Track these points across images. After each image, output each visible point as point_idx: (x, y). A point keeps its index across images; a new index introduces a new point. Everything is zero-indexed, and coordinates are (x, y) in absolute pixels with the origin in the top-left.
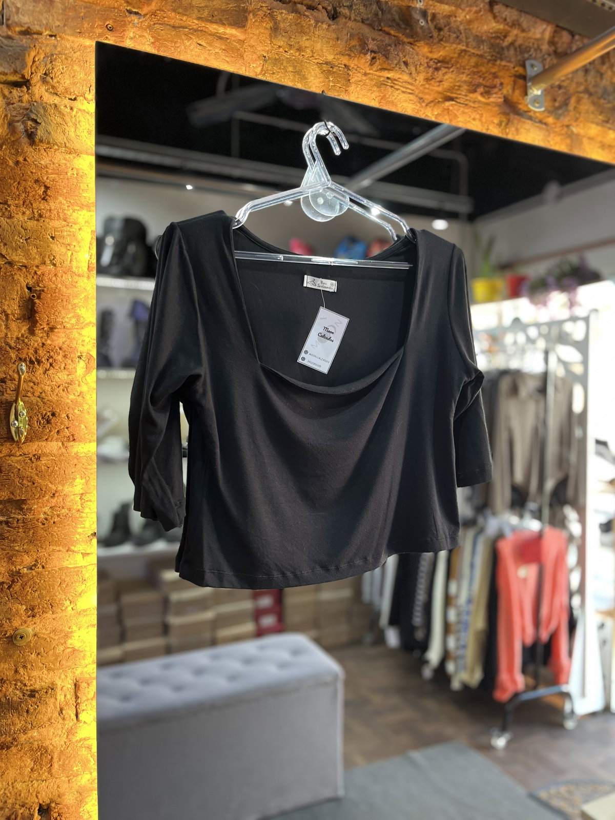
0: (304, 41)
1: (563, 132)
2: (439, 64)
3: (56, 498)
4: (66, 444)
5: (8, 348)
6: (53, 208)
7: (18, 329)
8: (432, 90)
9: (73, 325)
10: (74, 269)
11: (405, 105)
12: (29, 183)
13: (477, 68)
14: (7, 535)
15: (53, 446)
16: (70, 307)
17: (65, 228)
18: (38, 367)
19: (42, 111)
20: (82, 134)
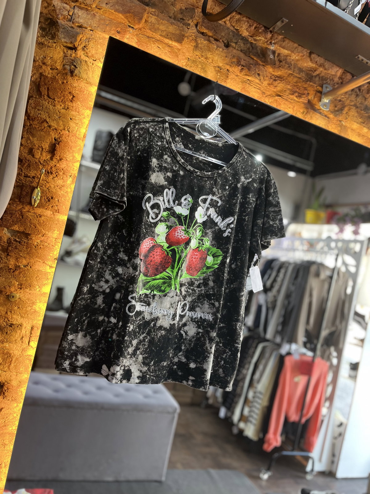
0: (209, 55)
1: (337, 123)
2: (277, 78)
3: (44, 237)
4: (54, 213)
5: (39, 163)
6: (74, 106)
7: (46, 156)
8: (271, 90)
9: (70, 160)
10: (77, 135)
11: (254, 94)
12: (66, 93)
13: (297, 83)
14: (18, 247)
15: (48, 213)
16: (71, 151)
17: (77, 116)
18: (50, 175)
19: (79, 62)
20: (95, 76)
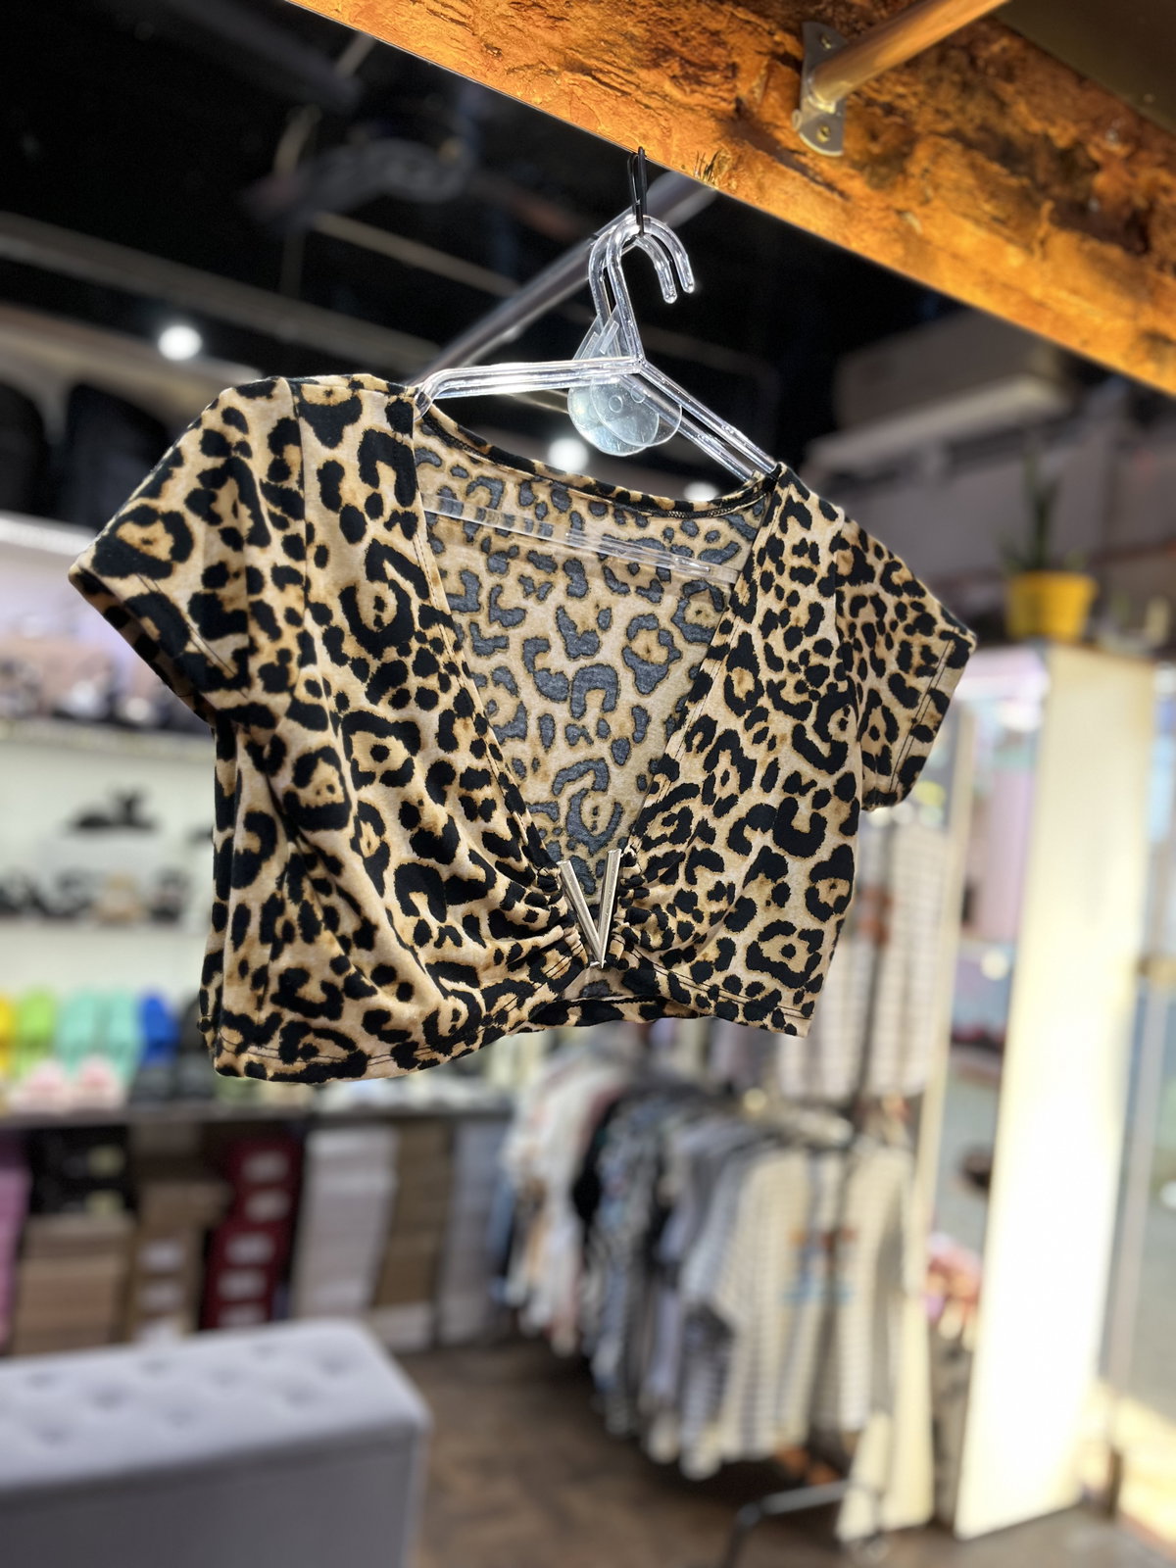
1: (886, 223)
8: (532, 37)
